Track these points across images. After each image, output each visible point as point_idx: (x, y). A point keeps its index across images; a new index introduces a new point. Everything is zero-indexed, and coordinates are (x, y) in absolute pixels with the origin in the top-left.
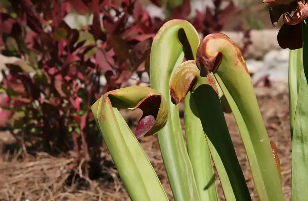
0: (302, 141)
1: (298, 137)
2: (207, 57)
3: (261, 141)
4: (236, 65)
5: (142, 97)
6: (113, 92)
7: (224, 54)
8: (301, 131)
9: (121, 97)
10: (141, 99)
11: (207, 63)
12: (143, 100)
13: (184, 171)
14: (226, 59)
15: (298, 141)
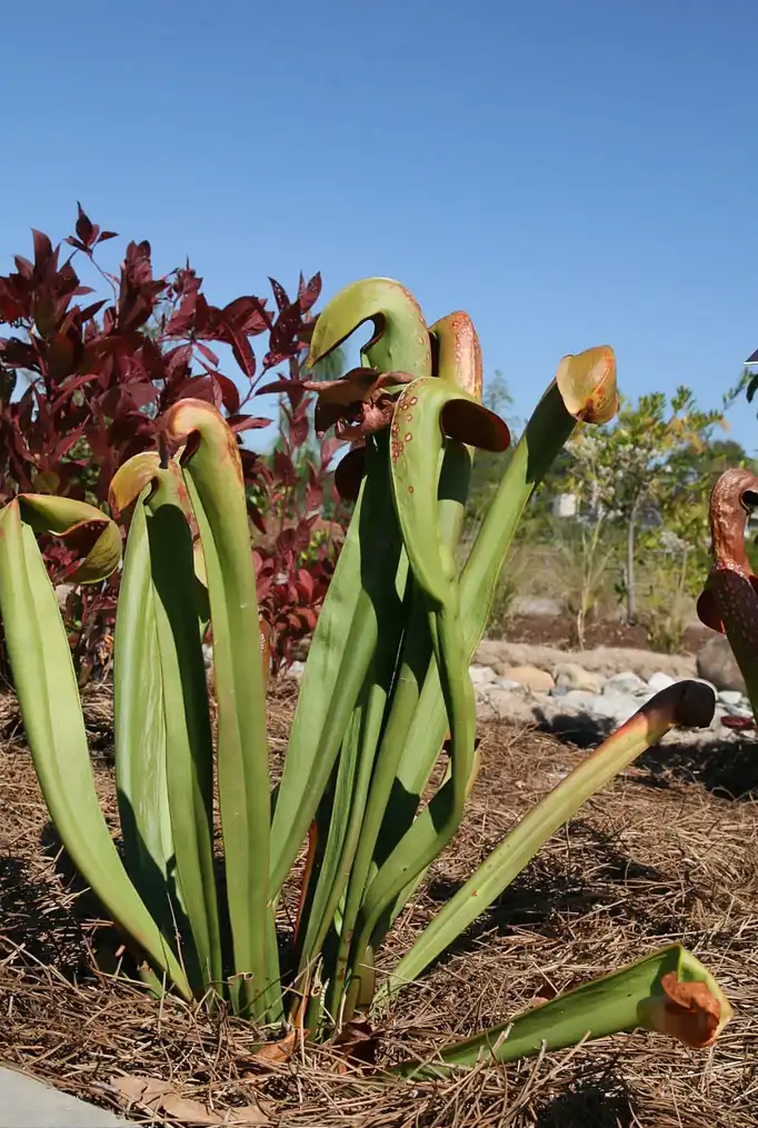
0: (328, 645)
1: (322, 637)
2: (172, 432)
3: (242, 607)
4: (222, 460)
5: (79, 517)
6: (27, 496)
7: (203, 435)
8: (330, 625)
9: (41, 506)
10: (76, 522)
11: (170, 442)
12: (80, 524)
13: (145, 684)
14: (206, 445)
15: (321, 643)
